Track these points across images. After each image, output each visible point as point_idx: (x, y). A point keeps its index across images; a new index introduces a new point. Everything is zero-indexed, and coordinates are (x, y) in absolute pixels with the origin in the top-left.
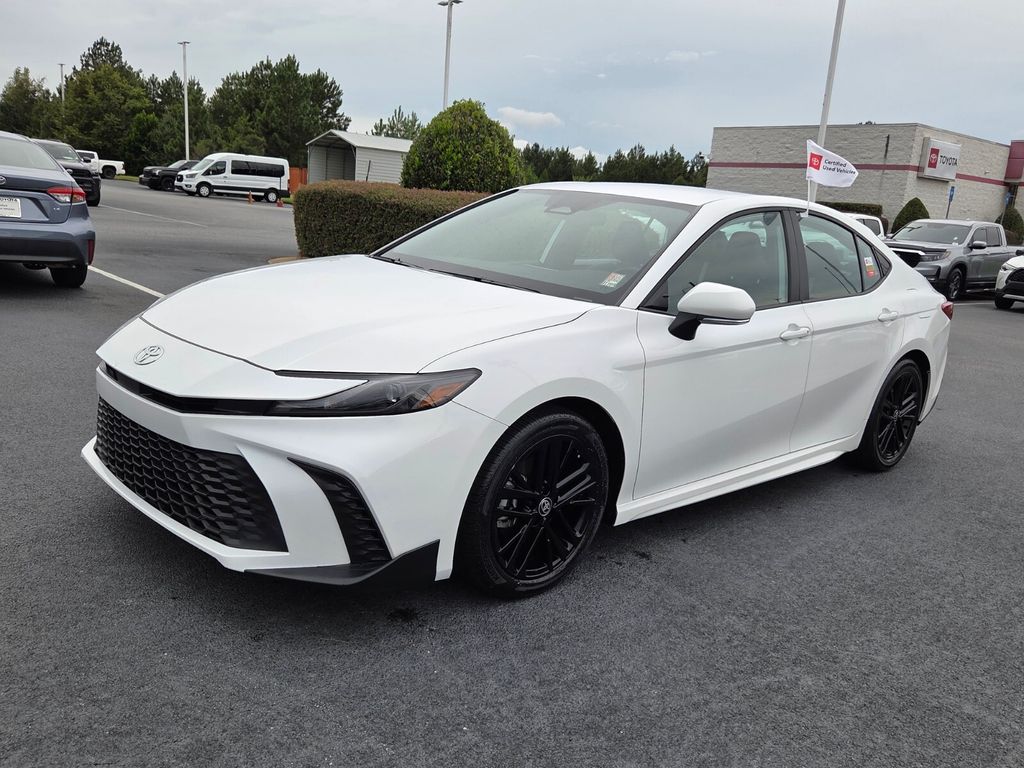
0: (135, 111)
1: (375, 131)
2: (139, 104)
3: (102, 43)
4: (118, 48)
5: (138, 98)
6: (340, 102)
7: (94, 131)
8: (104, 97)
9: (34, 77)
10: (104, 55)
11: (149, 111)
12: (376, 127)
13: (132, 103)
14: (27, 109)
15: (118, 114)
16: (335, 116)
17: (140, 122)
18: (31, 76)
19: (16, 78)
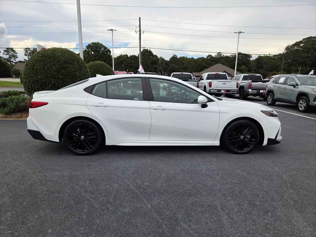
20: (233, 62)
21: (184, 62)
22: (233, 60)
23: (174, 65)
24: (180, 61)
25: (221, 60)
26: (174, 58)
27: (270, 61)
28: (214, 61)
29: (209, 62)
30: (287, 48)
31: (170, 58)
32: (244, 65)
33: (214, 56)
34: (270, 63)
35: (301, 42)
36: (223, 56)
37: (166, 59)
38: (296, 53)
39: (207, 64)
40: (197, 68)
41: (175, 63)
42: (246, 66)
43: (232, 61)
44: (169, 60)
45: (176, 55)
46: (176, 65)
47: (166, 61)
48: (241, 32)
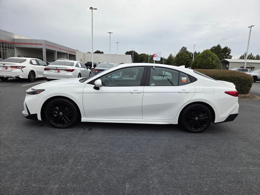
0: (187, 59)
1: (240, 58)
2: (187, 58)
3: (184, 47)
4: (186, 48)
5: (187, 56)
6: (231, 53)
7: (179, 63)
8: (182, 57)
9: (173, 55)
10: (184, 49)
11: (189, 59)
12: (240, 57)
13: (186, 58)
14: (171, 60)
15: (183, 60)
16: (229, 56)
17: (187, 61)
18: (172, 55)
19: (170, 55)
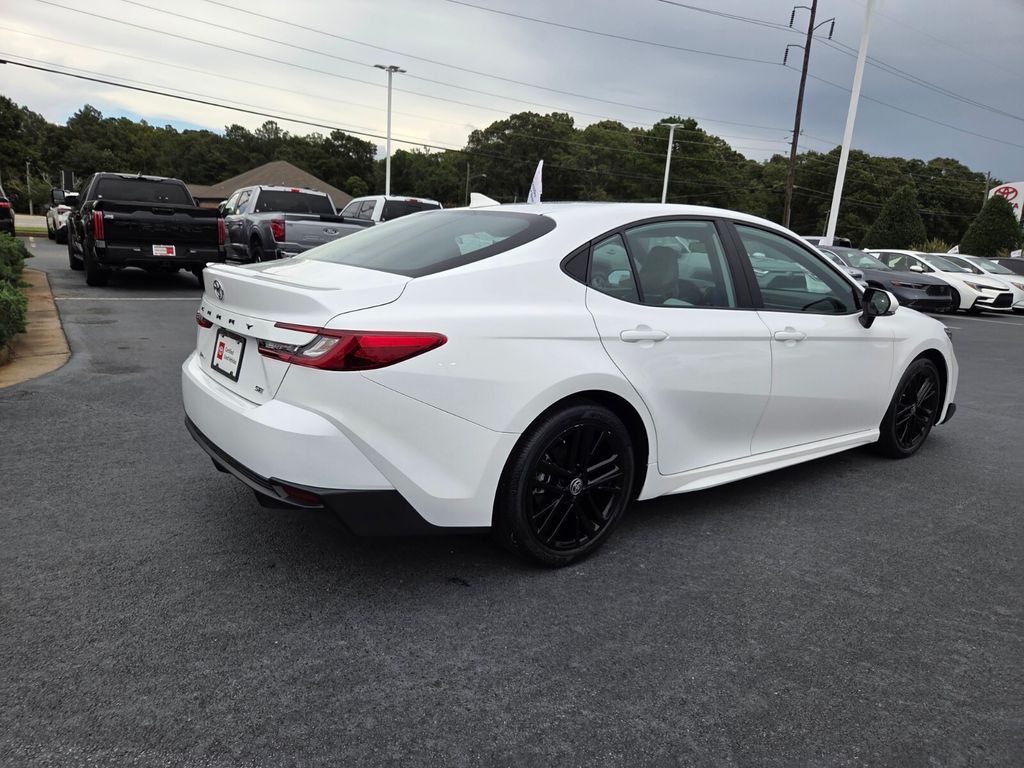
20: (320, 161)
21: (133, 138)
22: (321, 154)
23: (88, 145)
24: (116, 136)
25: (277, 150)
26: (87, 120)
27: (430, 169)
28: (253, 150)
29: (236, 149)
30: (475, 137)
31: (72, 120)
32: (357, 175)
33: (253, 132)
34: (430, 175)
35: (504, 125)
36: (284, 137)
37: (49, 120)
38: (498, 154)
39: (230, 155)
40: (193, 168)
41: (93, 140)
42: (363, 179)
43: (318, 158)
44: (65, 125)
45: (95, 111)
46: (102, 148)
47: (52, 128)
48: (396, 69)
